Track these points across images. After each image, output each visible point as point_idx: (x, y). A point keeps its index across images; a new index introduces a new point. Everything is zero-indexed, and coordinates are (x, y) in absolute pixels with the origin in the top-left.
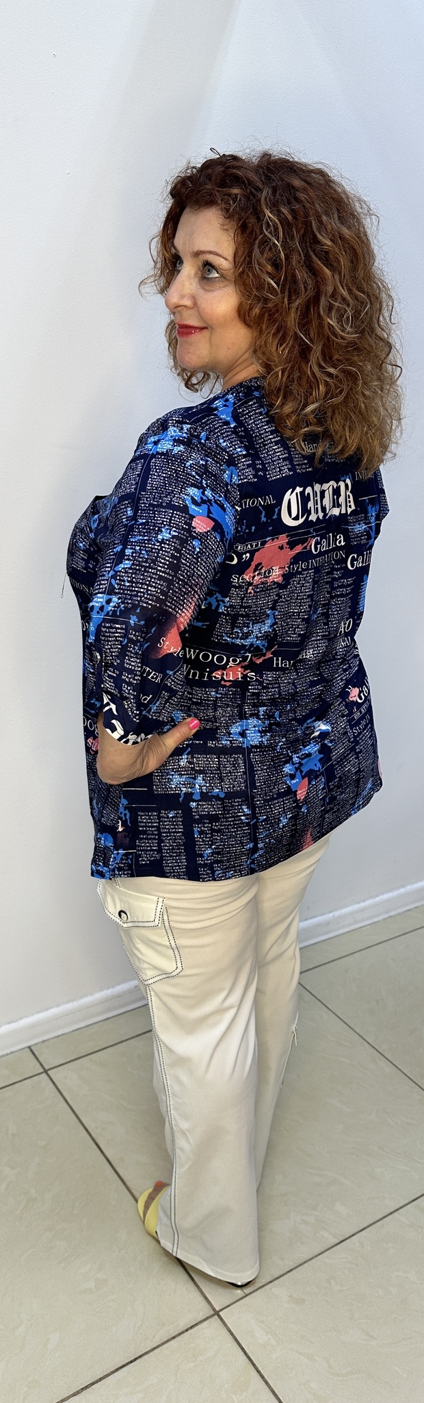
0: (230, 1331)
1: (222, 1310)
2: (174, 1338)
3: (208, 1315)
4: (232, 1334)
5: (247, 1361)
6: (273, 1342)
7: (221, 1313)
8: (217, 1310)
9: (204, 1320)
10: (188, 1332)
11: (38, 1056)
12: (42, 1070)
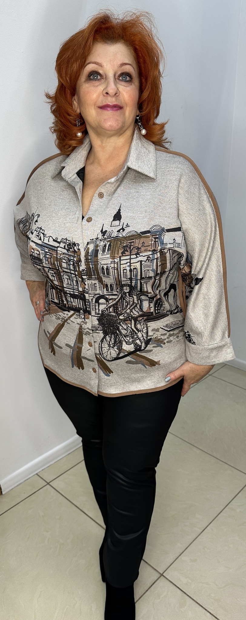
0: (170, 581)
1: (163, 573)
2: (147, 591)
3: (159, 576)
4: (171, 582)
5: (182, 592)
6: (190, 581)
7: (164, 574)
8: (162, 573)
9: (158, 579)
10: (153, 586)
11: (42, 477)
12: (46, 484)
